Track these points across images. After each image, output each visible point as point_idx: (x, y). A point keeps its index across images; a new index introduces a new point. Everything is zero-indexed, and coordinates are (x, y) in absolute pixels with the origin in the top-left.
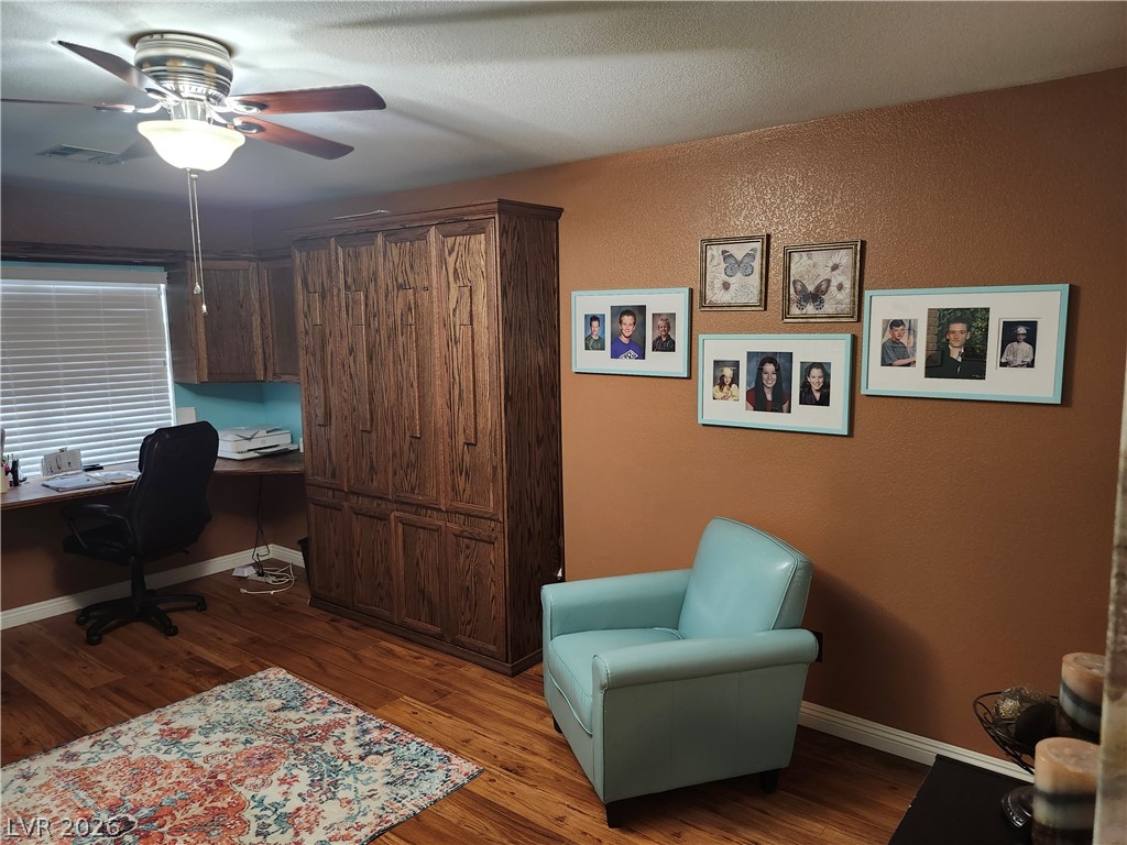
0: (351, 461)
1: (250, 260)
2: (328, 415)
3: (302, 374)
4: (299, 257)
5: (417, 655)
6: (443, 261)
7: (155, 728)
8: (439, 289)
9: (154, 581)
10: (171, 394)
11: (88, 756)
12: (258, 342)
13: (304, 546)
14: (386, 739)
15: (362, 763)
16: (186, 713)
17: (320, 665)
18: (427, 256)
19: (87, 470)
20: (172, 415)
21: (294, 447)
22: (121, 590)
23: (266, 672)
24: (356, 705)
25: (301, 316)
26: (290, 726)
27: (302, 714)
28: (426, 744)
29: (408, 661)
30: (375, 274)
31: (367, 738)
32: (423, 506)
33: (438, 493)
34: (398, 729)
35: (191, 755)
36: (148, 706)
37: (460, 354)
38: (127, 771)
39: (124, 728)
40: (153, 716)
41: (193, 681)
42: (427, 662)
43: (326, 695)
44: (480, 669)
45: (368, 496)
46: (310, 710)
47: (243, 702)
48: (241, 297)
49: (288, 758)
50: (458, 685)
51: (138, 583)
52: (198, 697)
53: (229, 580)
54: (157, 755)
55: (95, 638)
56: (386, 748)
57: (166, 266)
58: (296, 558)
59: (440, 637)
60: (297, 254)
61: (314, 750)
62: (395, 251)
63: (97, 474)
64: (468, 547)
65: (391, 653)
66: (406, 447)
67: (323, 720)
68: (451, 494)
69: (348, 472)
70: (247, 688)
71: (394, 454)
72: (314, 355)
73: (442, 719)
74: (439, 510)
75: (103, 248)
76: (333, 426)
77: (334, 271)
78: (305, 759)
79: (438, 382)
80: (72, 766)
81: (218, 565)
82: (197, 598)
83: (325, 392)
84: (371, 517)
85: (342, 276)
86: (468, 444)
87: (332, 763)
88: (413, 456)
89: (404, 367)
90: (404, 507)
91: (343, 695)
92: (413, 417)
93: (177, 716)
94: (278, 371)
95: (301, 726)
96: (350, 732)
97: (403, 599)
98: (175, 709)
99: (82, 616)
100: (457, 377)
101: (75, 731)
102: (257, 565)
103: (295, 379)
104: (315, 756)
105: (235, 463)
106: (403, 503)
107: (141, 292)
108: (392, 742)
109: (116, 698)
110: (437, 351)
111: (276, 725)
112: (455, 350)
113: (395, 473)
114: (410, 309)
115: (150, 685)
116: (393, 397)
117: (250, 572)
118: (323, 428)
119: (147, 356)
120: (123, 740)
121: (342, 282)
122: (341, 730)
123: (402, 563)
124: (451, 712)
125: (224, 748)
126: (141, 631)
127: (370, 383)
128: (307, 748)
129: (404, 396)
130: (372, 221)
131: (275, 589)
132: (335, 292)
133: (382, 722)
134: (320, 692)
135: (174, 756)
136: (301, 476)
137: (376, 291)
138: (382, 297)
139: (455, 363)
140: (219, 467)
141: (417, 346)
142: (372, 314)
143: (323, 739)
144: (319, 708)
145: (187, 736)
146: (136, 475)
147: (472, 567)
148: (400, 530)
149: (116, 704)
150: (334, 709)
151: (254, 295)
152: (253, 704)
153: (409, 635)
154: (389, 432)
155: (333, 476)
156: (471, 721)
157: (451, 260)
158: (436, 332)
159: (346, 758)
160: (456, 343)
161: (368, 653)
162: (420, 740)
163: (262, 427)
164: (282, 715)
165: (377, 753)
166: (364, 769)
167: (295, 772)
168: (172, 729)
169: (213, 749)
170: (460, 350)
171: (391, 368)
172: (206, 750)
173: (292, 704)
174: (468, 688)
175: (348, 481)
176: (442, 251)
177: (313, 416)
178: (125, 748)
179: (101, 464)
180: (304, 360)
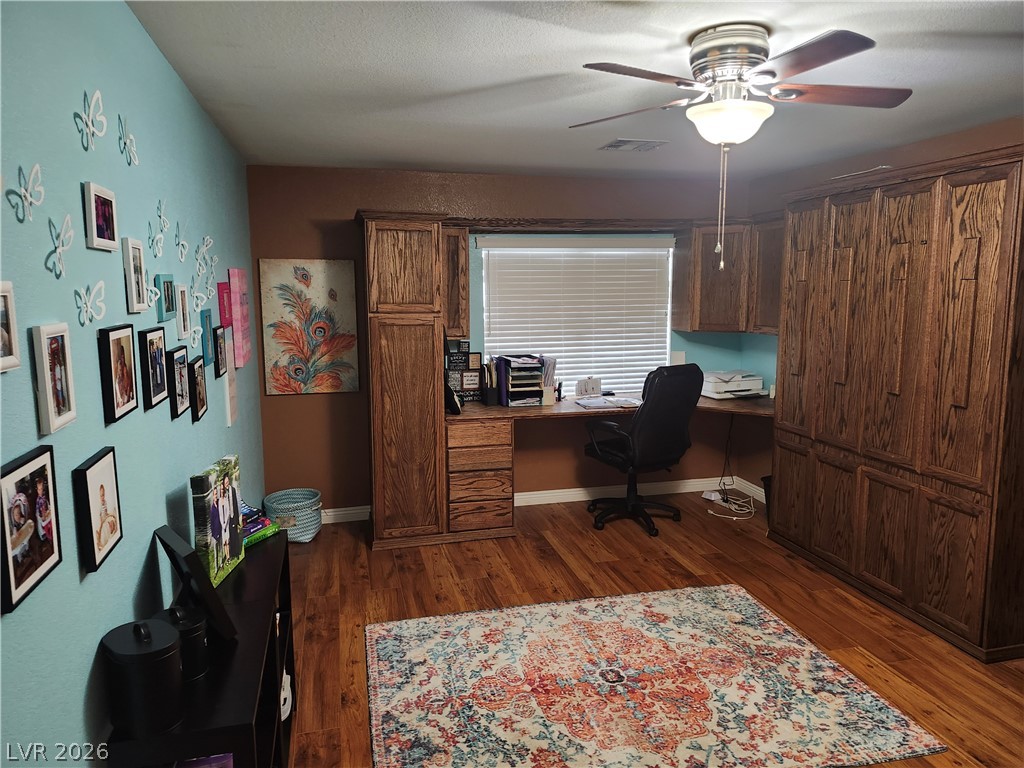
0: (821, 412)
1: (745, 223)
2: (802, 366)
3: (782, 326)
4: (791, 219)
5: (874, 611)
6: (948, 212)
7: (641, 608)
8: (940, 242)
9: (645, 489)
10: (668, 340)
11: (594, 614)
12: (744, 297)
13: (767, 483)
14: (839, 682)
15: (814, 696)
16: (664, 602)
17: (776, 594)
18: (930, 208)
19: (604, 395)
20: (668, 357)
21: (765, 393)
22: (619, 491)
23: (729, 586)
24: (810, 640)
25: (787, 273)
26: (749, 640)
27: (759, 632)
28: (882, 700)
29: (862, 613)
30: (868, 231)
31: (821, 674)
32: (893, 465)
33: (914, 453)
34: (851, 676)
35: (666, 638)
36: (637, 590)
37: (955, 310)
38: (620, 634)
39: (618, 600)
40: (639, 597)
41: (669, 577)
42: (884, 620)
43: (781, 622)
44: (947, 645)
45: (836, 447)
46: (767, 631)
47: (709, 607)
48: (734, 256)
49: (746, 668)
50: (919, 653)
51: (632, 489)
52: (673, 592)
53: (698, 500)
54: (641, 629)
55: (600, 525)
56: (840, 690)
57: (675, 233)
58: (758, 493)
59: (901, 600)
60: (790, 216)
61: (771, 669)
62: (892, 206)
63: (610, 398)
64: (943, 515)
65: (846, 601)
66: (882, 402)
67: (779, 644)
68: (928, 458)
69: (817, 420)
70: (713, 596)
71: (868, 409)
72: (795, 309)
73: (899, 682)
74: (914, 472)
75: (633, 221)
76: (807, 376)
77: (825, 229)
78: (762, 674)
79: (927, 339)
80: (582, 618)
81: (691, 486)
82: (676, 510)
83: (802, 344)
84: (837, 467)
85: (832, 233)
86: (956, 407)
87: (786, 686)
88: (888, 413)
89: (888, 321)
90: (873, 463)
91: (798, 629)
92: (893, 374)
93: (657, 603)
94: (758, 323)
95: (759, 643)
96: (804, 664)
97: (863, 553)
98: (655, 596)
99: (592, 505)
100: (951, 335)
101: (586, 594)
102: (722, 492)
103: (774, 330)
104: (770, 674)
105: (713, 401)
106: (872, 459)
107: (655, 255)
108: (845, 686)
109: (614, 575)
110: (930, 307)
111: (736, 635)
112: (951, 306)
113: (866, 428)
114: (903, 264)
115: (637, 572)
116: (873, 352)
117: (716, 497)
118: (796, 377)
119: (653, 308)
120: (618, 610)
121: (832, 239)
122: (795, 658)
123: (865, 517)
124: (911, 679)
125: (692, 641)
126: (631, 527)
127: (849, 337)
128: (763, 665)
129: (886, 352)
130: (870, 178)
131: (737, 515)
132: (824, 249)
133: (836, 665)
134: (776, 618)
135: (652, 635)
136: (770, 419)
137: (867, 247)
138: (873, 252)
139: (950, 320)
140: (701, 403)
141: (906, 301)
142: (860, 269)
143: (779, 662)
144: (773, 633)
145: (664, 621)
146: (639, 403)
147: (947, 536)
148: (867, 484)
149: (613, 580)
150: (789, 638)
151: (745, 256)
152: (717, 611)
153: (866, 589)
154: (864, 386)
155: (802, 422)
156: (933, 693)
157: (958, 212)
158: (931, 287)
159: (800, 687)
160: (954, 298)
161: (823, 596)
162: (875, 694)
163: (739, 372)
164: (742, 628)
165: (830, 692)
166: (818, 702)
167: (752, 682)
168: (652, 612)
169: (684, 639)
170: (958, 307)
171: (874, 324)
172: (679, 639)
173: (751, 621)
174: (932, 660)
175: (817, 430)
176: (948, 202)
177: (788, 366)
178: (619, 616)
179: (614, 392)
180: (785, 313)
